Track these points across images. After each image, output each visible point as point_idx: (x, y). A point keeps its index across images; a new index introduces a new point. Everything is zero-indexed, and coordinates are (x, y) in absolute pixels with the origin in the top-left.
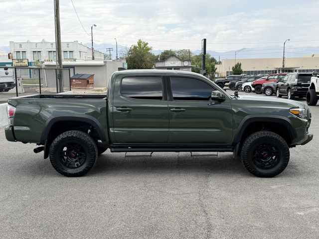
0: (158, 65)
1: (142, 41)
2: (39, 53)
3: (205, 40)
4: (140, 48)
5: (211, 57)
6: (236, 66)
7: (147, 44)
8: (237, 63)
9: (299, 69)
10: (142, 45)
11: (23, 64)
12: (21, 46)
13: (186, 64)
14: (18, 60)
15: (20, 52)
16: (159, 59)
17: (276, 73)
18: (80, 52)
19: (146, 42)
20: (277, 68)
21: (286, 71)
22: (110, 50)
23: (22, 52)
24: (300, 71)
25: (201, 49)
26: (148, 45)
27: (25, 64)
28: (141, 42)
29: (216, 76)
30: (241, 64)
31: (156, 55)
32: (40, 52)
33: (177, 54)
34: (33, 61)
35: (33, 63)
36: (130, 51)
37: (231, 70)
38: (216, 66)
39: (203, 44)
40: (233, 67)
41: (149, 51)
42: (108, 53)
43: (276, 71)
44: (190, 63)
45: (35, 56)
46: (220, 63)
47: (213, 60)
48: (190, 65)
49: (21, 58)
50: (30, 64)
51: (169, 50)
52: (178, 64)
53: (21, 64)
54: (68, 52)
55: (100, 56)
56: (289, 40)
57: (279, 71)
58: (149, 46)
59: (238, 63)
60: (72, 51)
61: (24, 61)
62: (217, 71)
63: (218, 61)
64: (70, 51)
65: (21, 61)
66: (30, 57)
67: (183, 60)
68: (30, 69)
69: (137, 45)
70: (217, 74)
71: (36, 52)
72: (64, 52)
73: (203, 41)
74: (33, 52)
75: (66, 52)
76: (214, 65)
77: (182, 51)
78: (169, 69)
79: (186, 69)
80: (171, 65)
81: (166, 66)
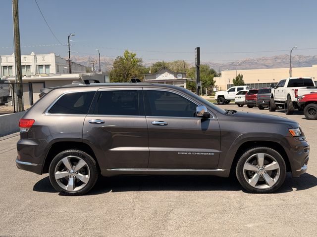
0: (148, 78)
1: (129, 51)
3: (198, 49)
4: (127, 59)
5: (210, 68)
6: (237, 78)
7: (135, 55)
8: (238, 75)
10: (130, 57)
13: (180, 77)
16: (150, 72)
18: (58, 66)
19: (133, 53)
22: (93, 62)
26: (135, 57)
28: (128, 53)
29: (215, 89)
30: (242, 76)
31: (147, 67)
33: (171, 68)
36: (115, 64)
37: (231, 83)
38: (215, 79)
39: (196, 54)
40: (234, 80)
41: (138, 64)
42: (91, 66)
44: (184, 76)
47: (214, 74)
48: (184, 78)
51: (162, 61)
52: (170, 77)
54: (44, 67)
55: (82, 70)
56: (296, 48)
58: (137, 57)
59: (240, 75)
60: (49, 65)
62: (215, 84)
63: (218, 73)
64: (46, 65)
67: (176, 73)
69: (124, 57)
70: (216, 87)
71: (6, 66)
72: (39, 65)
73: (196, 51)
74: (4, 66)
75: (42, 65)
76: (213, 78)
77: (176, 62)
78: (161, 82)
79: (180, 83)
80: (162, 78)
81: (157, 79)
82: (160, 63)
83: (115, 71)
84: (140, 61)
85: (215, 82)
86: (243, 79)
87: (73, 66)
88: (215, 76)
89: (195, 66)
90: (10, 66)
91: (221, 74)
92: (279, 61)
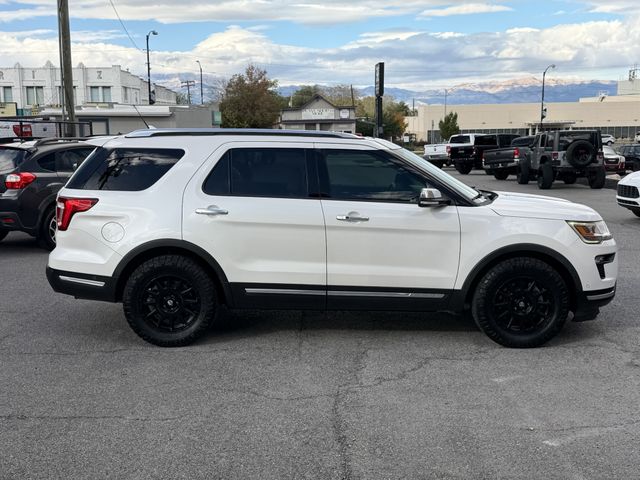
0: (288, 116)
1: (254, 66)
2: (39, 91)
3: (382, 65)
4: (251, 80)
5: (397, 101)
6: (448, 119)
7: (266, 72)
8: (448, 114)
9: (574, 126)
10: (255, 75)
12: (1, 75)
13: (345, 115)
16: (290, 104)
17: (527, 134)
18: (125, 88)
19: (263, 70)
20: (529, 125)
22: (188, 84)
23: (5, 87)
25: (373, 85)
26: (266, 76)
28: (253, 68)
29: (406, 139)
30: (456, 116)
31: (284, 95)
32: (42, 87)
33: (328, 95)
34: (27, 107)
35: (27, 110)
36: (230, 86)
37: (437, 128)
38: (407, 120)
39: (378, 74)
40: (441, 122)
41: (270, 89)
42: (185, 91)
43: (528, 130)
44: (352, 112)
45: (30, 95)
46: (415, 113)
47: (403, 110)
48: (352, 118)
49: (3, 101)
50: (20, 113)
51: (312, 85)
52: (328, 114)
54: (100, 89)
55: (169, 98)
56: (554, 66)
57: (534, 130)
59: (451, 114)
60: (109, 87)
61: (8, 107)
62: (407, 130)
63: (411, 108)
64: (104, 87)
65: (3, 106)
66: (19, 99)
67: (338, 107)
69: (245, 75)
70: (406, 135)
71: (32, 87)
72: (92, 87)
73: (378, 68)
74: (28, 87)
75: (97, 87)
76: (403, 119)
77: (338, 88)
78: (310, 124)
79: (345, 126)
80: (314, 117)
81: (303, 118)
82: (309, 87)
83: (229, 101)
84: (272, 84)
85: (407, 125)
86: (458, 119)
88: (407, 114)
89: (372, 95)
90: (37, 87)
91: (416, 111)
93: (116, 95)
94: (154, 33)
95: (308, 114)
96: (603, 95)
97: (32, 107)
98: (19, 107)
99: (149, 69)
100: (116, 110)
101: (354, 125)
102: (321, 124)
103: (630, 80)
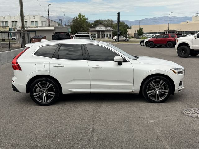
0: (91, 29)
1: (81, 14)
3: (119, 13)
4: (80, 18)
5: (125, 24)
6: (140, 30)
7: (84, 16)
8: (140, 28)
9: (179, 31)
11: (6, 30)
12: (4, 18)
13: (109, 29)
14: (3, 27)
15: (4, 22)
16: (92, 26)
17: (165, 33)
18: (42, 22)
19: (84, 15)
20: (165, 31)
21: (171, 32)
22: (61, 20)
23: (6, 22)
24: (179, 32)
25: (117, 19)
27: (7, 30)
29: (127, 36)
30: (142, 28)
31: (91, 23)
32: (17, 22)
33: (104, 23)
35: (12, 29)
36: (73, 21)
37: (137, 32)
39: (118, 16)
40: (138, 30)
41: (86, 21)
42: (60, 22)
45: (13, 24)
47: (127, 27)
48: (111, 29)
50: (10, 29)
52: (104, 28)
53: (5, 29)
54: (34, 22)
55: (55, 24)
56: (172, 13)
57: (167, 33)
60: (37, 21)
61: (6, 28)
62: (128, 33)
63: (129, 26)
64: (35, 21)
65: (5, 27)
66: (10, 25)
67: (107, 26)
68: (11, 33)
69: (78, 17)
70: (128, 34)
71: (14, 22)
72: (32, 21)
74: (12, 22)
75: (33, 21)
76: (127, 29)
77: (107, 20)
78: (98, 32)
79: (109, 32)
80: (99, 30)
81: (96, 30)
82: (98, 20)
83: (74, 25)
84: (87, 19)
85: (128, 31)
86: (143, 30)
87: (50, 22)
89: (117, 22)
90: (15, 22)
91: (131, 27)
92: (163, 20)
93: (39, 24)
94: (50, 5)
95: (98, 29)
96: (188, 21)
97: (14, 27)
98: (10, 28)
99: (49, 16)
100: (39, 28)
101: (112, 32)
102: (102, 32)
103: (196, 16)
